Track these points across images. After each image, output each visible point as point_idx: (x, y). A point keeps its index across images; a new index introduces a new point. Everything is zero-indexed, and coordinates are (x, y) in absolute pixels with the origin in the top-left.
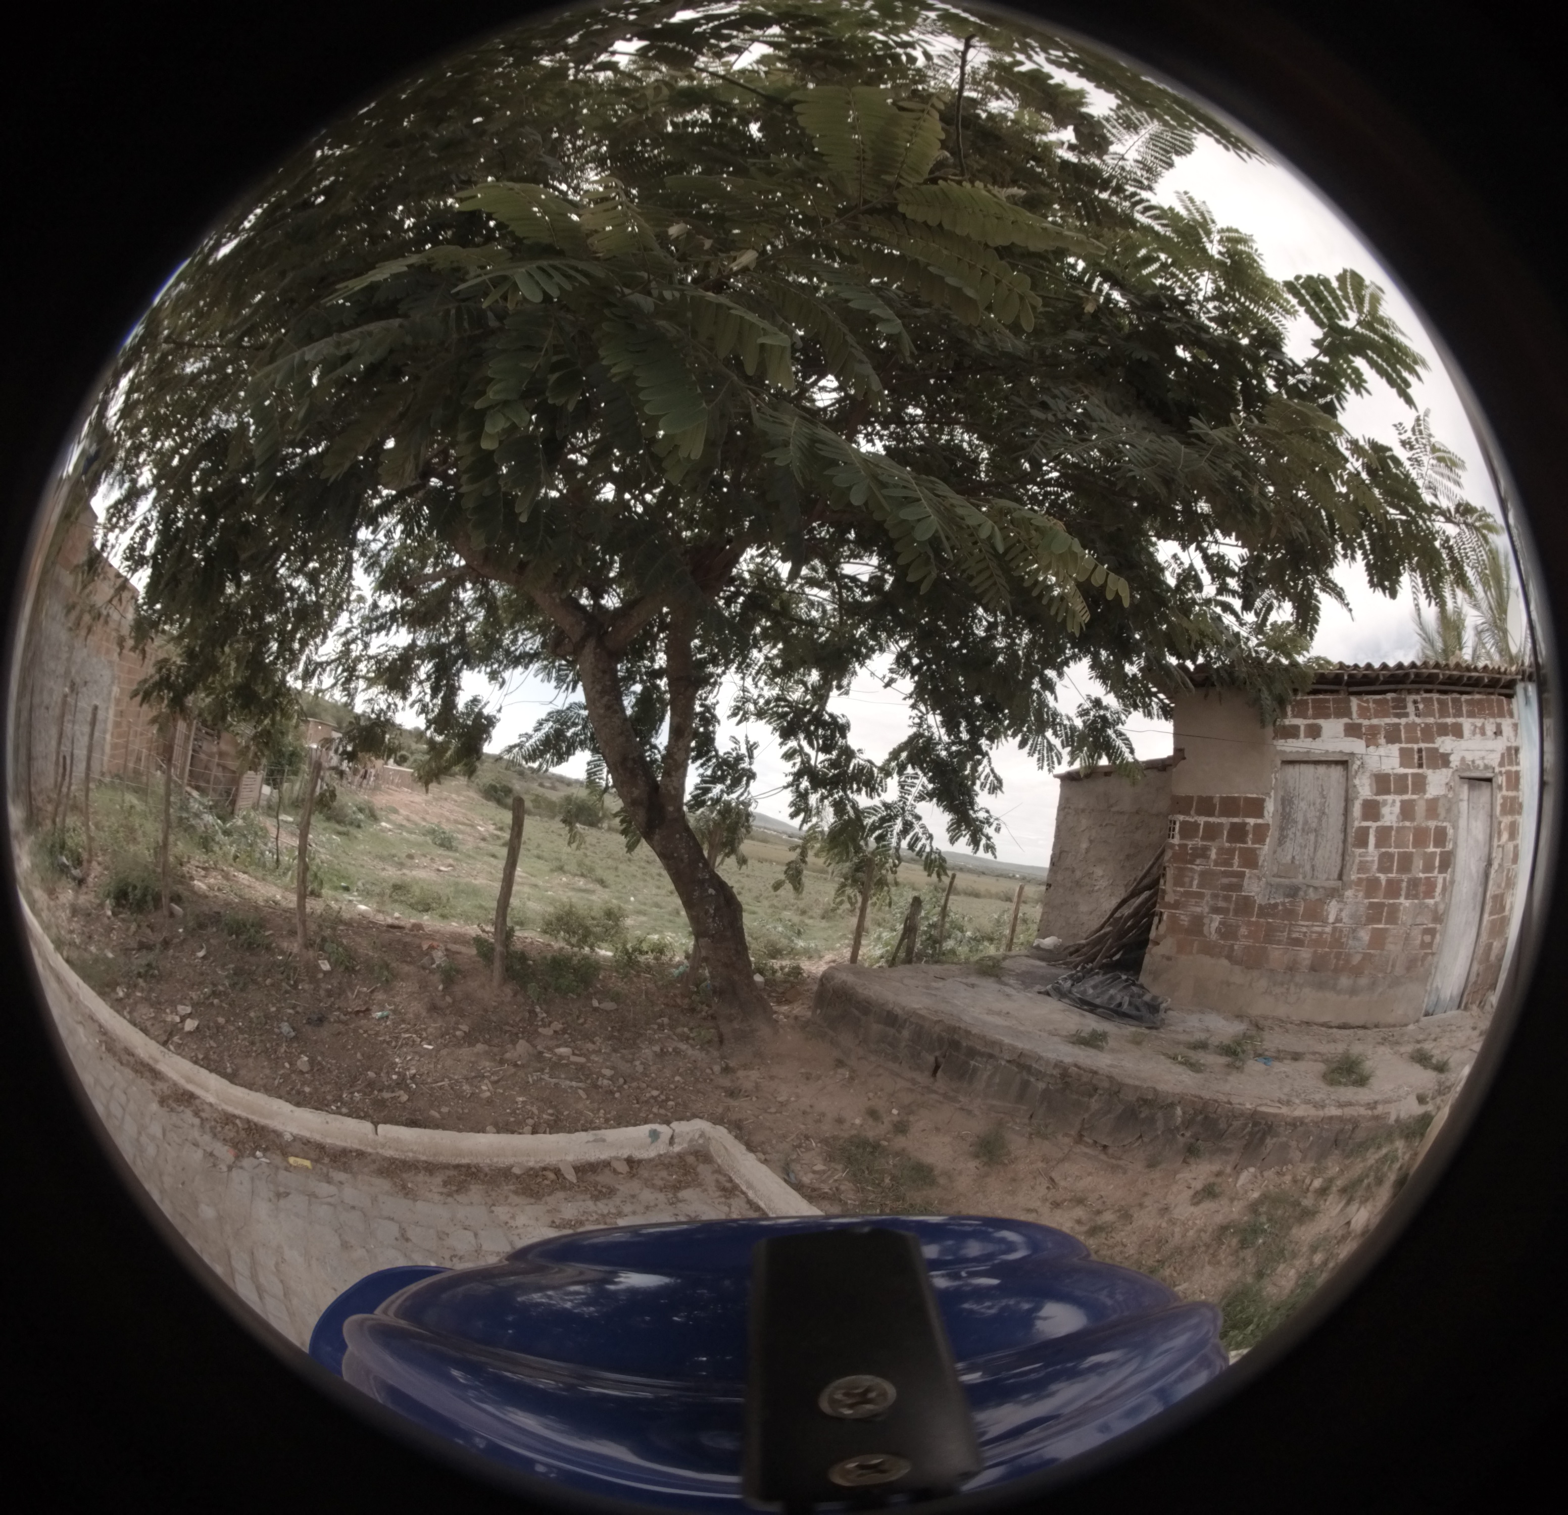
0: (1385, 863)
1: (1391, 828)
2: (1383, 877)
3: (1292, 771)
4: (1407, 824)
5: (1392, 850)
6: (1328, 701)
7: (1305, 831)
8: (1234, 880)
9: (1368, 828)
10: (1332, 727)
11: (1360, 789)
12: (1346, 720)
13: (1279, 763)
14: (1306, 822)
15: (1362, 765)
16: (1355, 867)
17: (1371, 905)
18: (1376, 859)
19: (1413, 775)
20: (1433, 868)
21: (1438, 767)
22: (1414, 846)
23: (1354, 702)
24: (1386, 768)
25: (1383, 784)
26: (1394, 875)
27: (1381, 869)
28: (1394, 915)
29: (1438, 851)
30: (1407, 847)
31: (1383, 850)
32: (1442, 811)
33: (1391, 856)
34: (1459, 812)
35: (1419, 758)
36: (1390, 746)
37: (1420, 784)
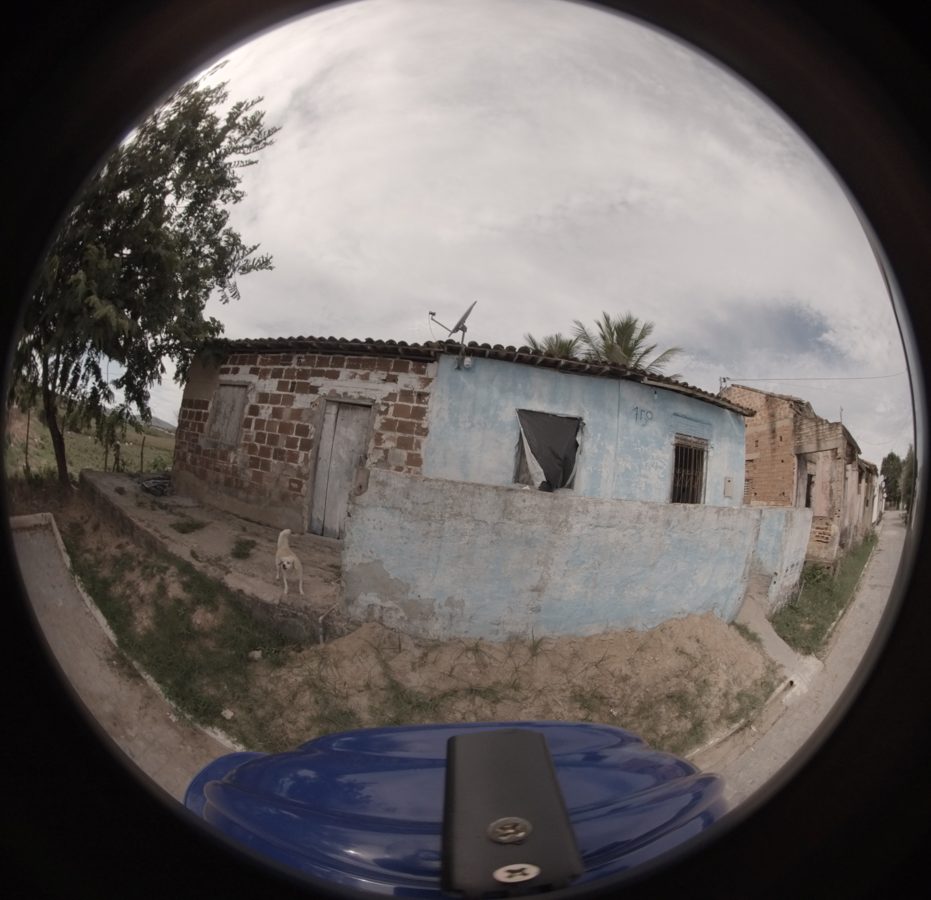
0: (260, 438)
1: (264, 421)
2: (258, 445)
3: (223, 389)
4: (276, 420)
5: (264, 432)
6: (247, 357)
7: (225, 417)
8: (195, 437)
9: (251, 419)
10: (245, 369)
11: (250, 400)
12: (253, 366)
13: (218, 385)
14: (225, 413)
15: (254, 388)
16: (243, 438)
17: (252, 458)
18: (255, 435)
19: (284, 395)
20: (295, 447)
21: (306, 393)
22: (279, 432)
23: (260, 357)
24: (267, 390)
25: (264, 398)
26: (265, 445)
27: (257, 440)
28: (266, 466)
29: (300, 438)
30: (275, 432)
31: (259, 431)
32: (304, 417)
33: (264, 435)
34: (324, 420)
35: (292, 387)
36: (273, 379)
37: (290, 400)
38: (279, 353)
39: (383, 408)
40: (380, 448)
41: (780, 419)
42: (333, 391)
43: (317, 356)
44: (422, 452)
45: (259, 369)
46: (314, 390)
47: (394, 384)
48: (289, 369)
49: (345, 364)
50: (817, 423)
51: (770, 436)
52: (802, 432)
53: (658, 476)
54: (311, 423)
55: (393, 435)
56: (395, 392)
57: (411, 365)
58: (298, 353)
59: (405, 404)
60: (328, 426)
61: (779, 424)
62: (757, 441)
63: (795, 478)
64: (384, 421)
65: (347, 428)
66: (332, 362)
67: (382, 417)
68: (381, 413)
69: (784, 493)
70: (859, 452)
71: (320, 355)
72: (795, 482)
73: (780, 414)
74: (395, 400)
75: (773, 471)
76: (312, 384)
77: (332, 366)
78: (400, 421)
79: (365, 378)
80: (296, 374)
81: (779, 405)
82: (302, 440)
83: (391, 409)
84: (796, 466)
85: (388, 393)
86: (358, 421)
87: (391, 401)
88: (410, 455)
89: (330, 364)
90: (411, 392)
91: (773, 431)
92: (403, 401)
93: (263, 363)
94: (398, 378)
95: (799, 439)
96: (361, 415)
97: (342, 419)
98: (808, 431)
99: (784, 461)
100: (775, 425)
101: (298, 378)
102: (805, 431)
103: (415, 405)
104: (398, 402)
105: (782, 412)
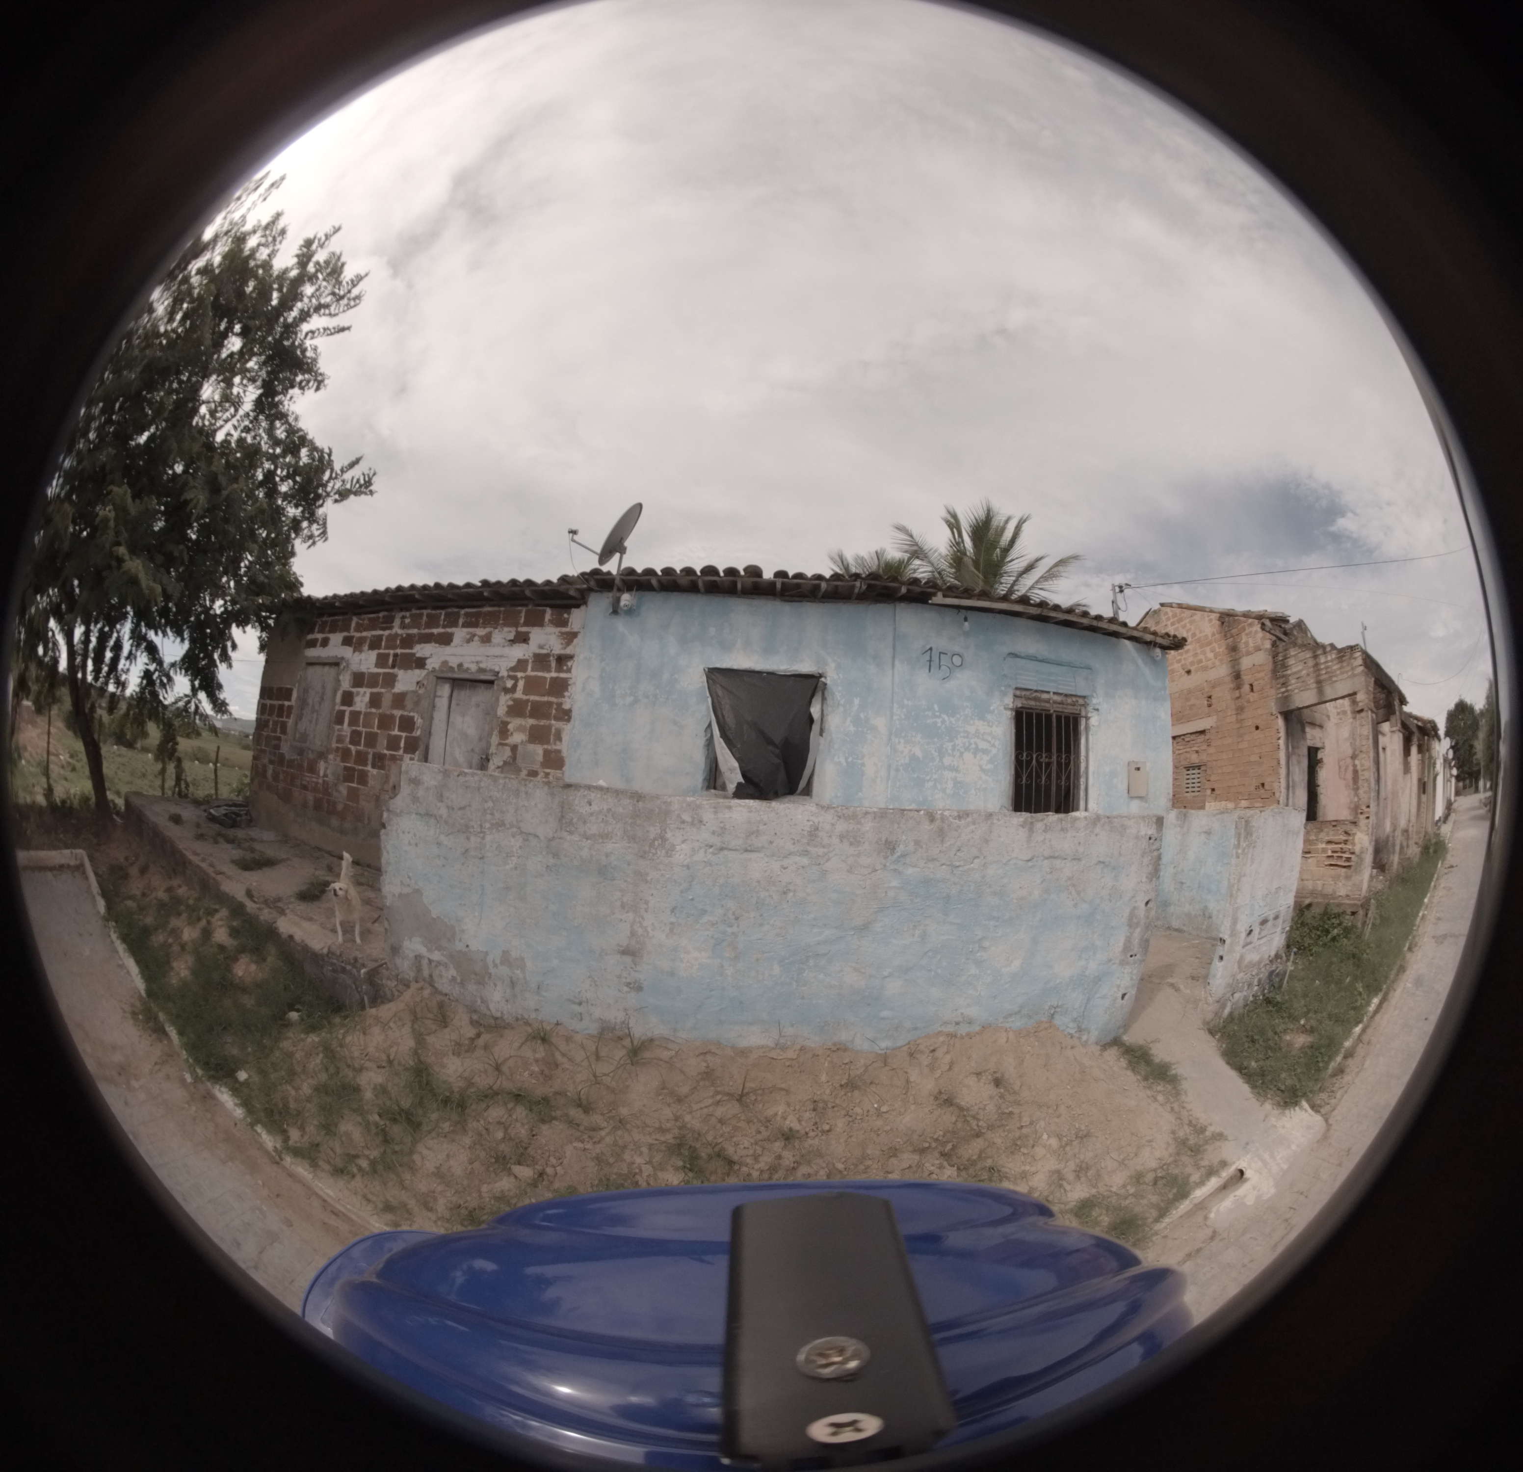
0: (355, 737)
1: (359, 713)
2: (353, 748)
3: (310, 670)
4: (373, 710)
5: (360, 729)
6: (338, 620)
7: (312, 711)
8: (278, 742)
9: (344, 711)
10: (336, 638)
11: (342, 683)
12: (345, 634)
13: (304, 665)
14: (313, 705)
15: (348, 666)
16: (335, 739)
17: (346, 768)
18: (349, 734)
19: (385, 674)
20: (397, 748)
21: (411, 668)
22: (379, 728)
23: (355, 620)
24: (363, 668)
25: (359, 679)
26: (361, 748)
27: (352, 742)
28: (363, 778)
29: (404, 734)
30: (373, 728)
31: (354, 728)
32: (409, 703)
33: (359, 734)
34: (434, 706)
35: (393, 661)
36: (370, 652)
37: (390, 680)
38: (377, 612)
39: (509, 684)
40: (506, 745)
41: (1248, 654)
42: (445, 663)
43: (425, 612)
44: (564, 747)
45: (352, 637)
46: (420, 663)
47: (525, 645)
48: (390, 635)
49: (461, 621)
50: (1314, 652)
51: (1232, 686)
52: (1289, 672)
53: (981, 767)
54: (417, 712)
55: (523, 723)
56: (527, 657)
57: (548, 614)
58: (401, 610)
59: (540, 674)
60: (440, 715)
61: (1246, 663)
62: (1210, 697)
63: (1282, 755)
64: (511, 703)
65: (463, 716)
66: (444, 620)
67: (508, 696)
68: (507, 691)
69: (1263, 785)
70: (1403, 701)
71: (429, 611)
72: (1283, 762)
73: (1247, 643)
74: (525, 670)
75: (1240, 746)
76: (418, 655)
77: (444, 627)
78: (533, 702)
79: (486, 639)
80: (398, 642)
81: (1244, 629)
82: (406, 737)
83: (521, 684)
84: (1282, 734)
85: (516, 660)
86: (478, 706)
87: (520, 671)
88: (547, 753)
89: (441, 623)
90: (548, 655)
91: (1237, 676)
92: (537, 670)
93: (359, 628)
94: (531, 636)
95: (1283, 684)
96: (481, 696)
97: (458, 705)
98: (1300, 668)
99: (1261, 727)
100: (1239, 664)
101: (401, 648)
102: (1294, 670)
103: (554, 674)
104: (530, 672)
105: (1250, 640)
